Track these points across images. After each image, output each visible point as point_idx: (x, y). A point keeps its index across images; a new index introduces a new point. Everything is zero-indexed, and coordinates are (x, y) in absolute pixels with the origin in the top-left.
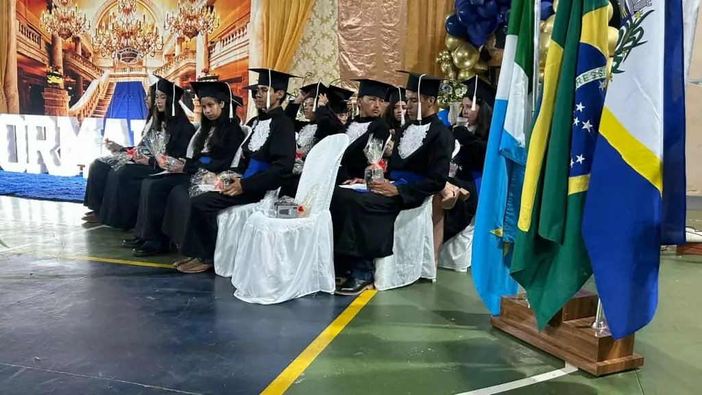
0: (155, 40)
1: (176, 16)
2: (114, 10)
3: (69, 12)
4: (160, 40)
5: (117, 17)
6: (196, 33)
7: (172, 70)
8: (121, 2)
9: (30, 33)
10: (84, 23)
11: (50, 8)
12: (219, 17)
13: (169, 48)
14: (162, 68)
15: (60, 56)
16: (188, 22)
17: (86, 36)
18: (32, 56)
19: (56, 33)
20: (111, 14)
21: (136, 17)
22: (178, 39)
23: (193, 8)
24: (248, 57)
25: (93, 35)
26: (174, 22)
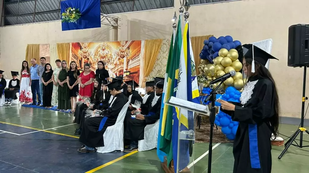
0: (111, 59)
1: (118, 51)
2: (100, 49)
3: (86, 50)
4: (113, 59)
5: (100, 51)
6: (124, 57)
7: (116, 69)
9: (75, 57)
10: (91, 54)
11: (81, 49)
12: (131, 51)
13: (116, 62)
14: (113, 68)
15: (83, 64)
16: (122, 53)
17: (91, 58)
19: (82, 57)
20: (98, 51)
21: (106, 51)
22: (118, 59)
23: (123, 49)
24: (139, 65)
25: (93, 58)
26: (117, 53)
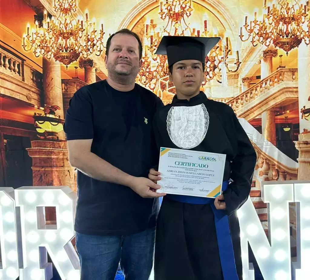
0: (226, 56)
1: (260, 19)
2: (154, 15)
3: (74, 23)
4: (233, 57)
5: (158, 26)
6: (296, 42)
8: (165, 2)
9: (5, 57)
10: (100, 39)
11: (40, 18)
13: (250, 68)
14: (237, 98)
15: (57, 90)
16: (282, 27)
18: (8, 93)
19: (50, 56)
20: (148, 22)
22: (265, 53)
23: (290, 6)
26: (258, 27)
